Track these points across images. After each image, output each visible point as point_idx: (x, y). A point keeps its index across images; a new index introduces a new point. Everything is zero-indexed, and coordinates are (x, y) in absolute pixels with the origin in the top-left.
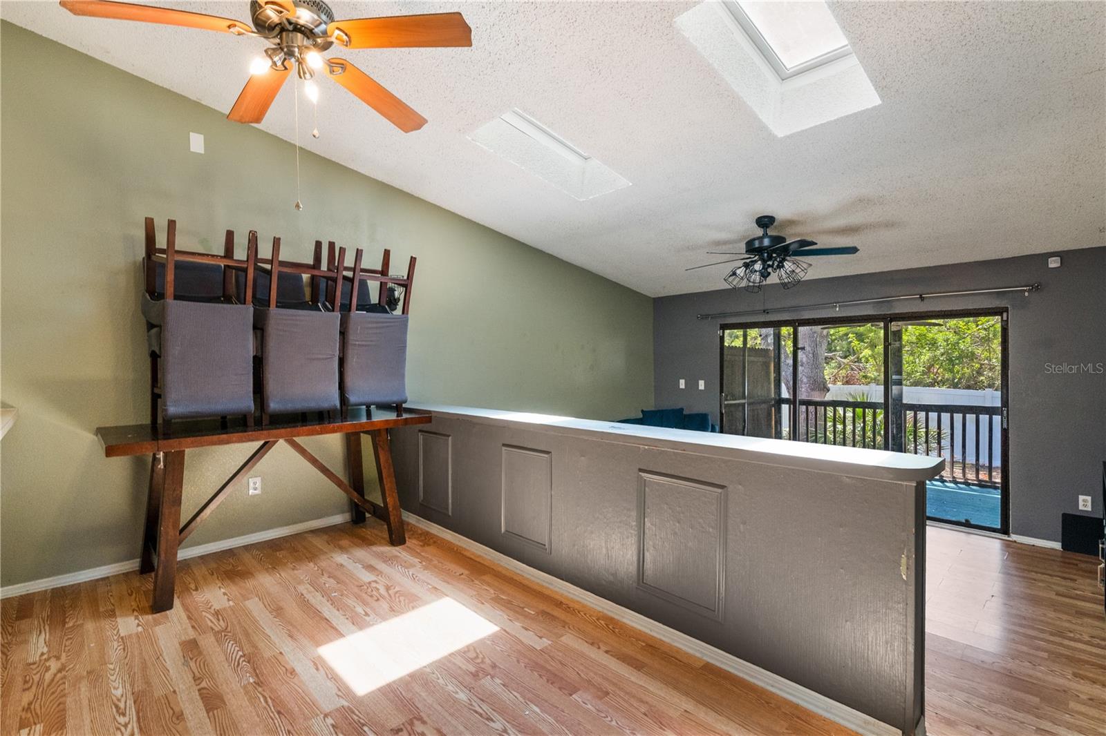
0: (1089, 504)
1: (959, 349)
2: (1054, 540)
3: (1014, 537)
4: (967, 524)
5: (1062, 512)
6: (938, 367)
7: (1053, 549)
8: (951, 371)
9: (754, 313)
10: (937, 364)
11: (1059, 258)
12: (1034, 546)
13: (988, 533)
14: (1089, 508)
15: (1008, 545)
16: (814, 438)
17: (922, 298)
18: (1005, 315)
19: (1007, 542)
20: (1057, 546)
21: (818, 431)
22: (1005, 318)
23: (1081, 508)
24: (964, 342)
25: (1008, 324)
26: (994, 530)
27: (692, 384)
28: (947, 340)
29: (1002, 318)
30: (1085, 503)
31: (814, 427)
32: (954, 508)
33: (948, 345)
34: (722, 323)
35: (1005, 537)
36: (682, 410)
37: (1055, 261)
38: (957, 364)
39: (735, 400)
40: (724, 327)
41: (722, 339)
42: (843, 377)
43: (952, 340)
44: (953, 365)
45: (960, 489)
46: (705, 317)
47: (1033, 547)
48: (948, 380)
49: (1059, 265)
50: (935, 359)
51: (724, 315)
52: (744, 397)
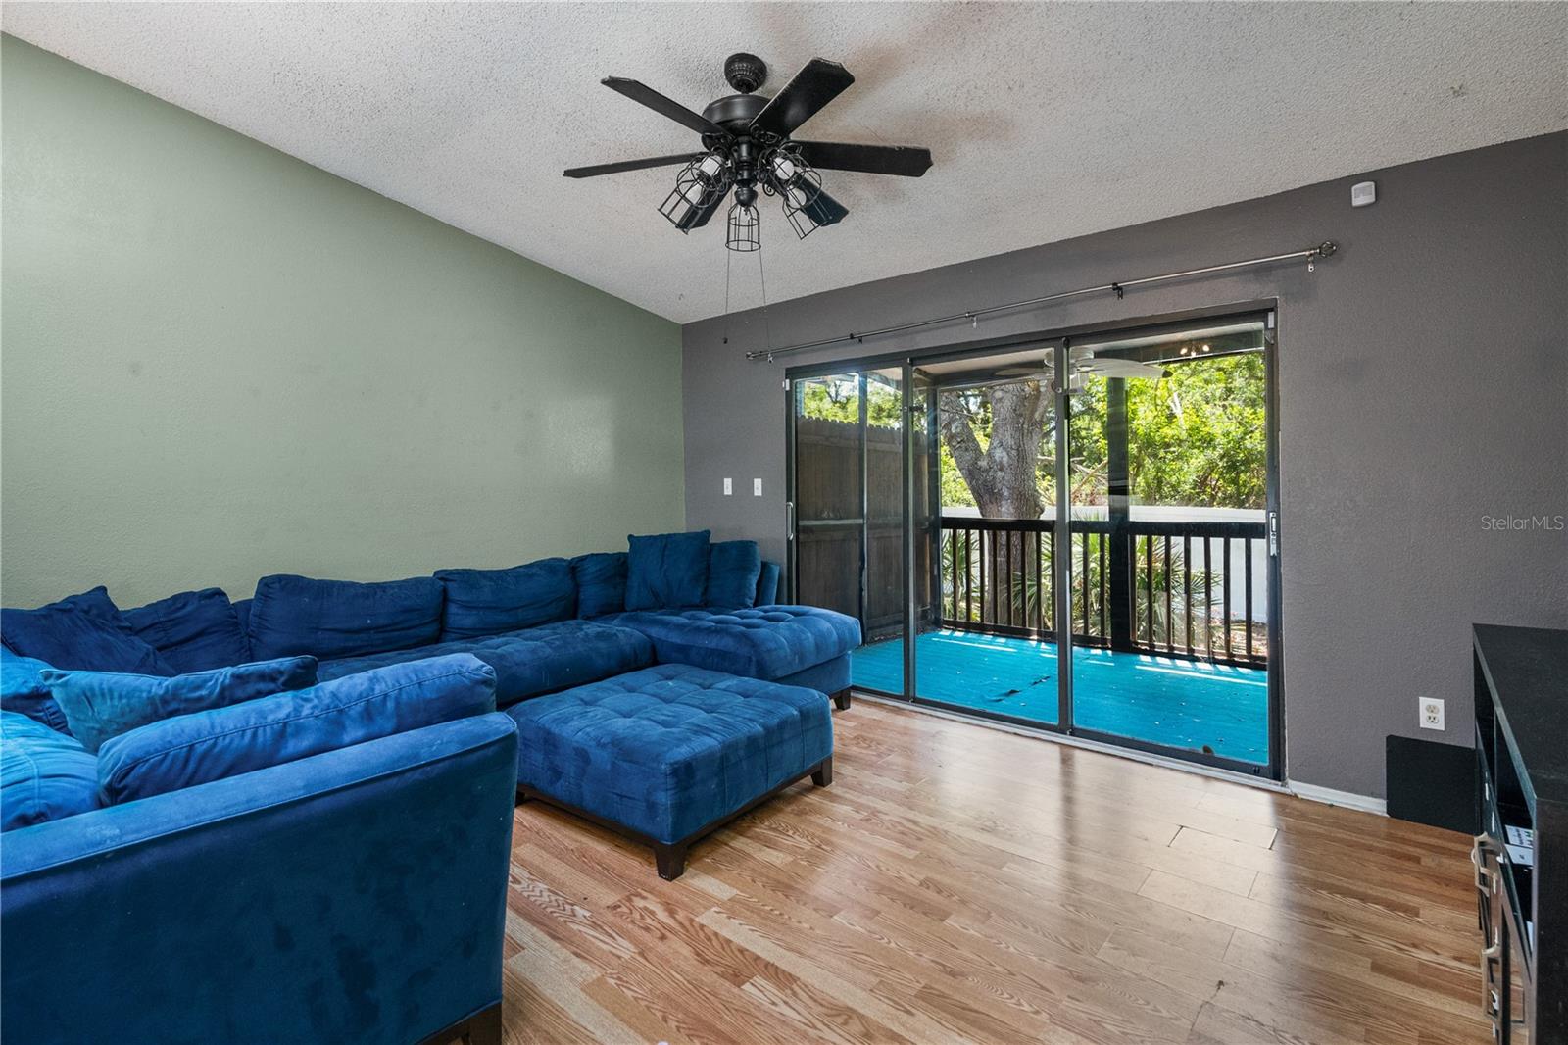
0: (1441, 715)
1: (1245, 448)
2: (1372, 795)
3: (1294, 787)
4: (1207, 758)
5: (1387, 734)
6: (1217, 477)
7: (1370, 814)
8: (1235, 482)
9: (835, 343)
10: (1216, 473)
11: (1372, 183)
12: (1331, 805)
13: (1243, 778)
14: (1440, 726)
15: (1284, 805)
16: (1020, 587)
17: (1119, 291)
18: (1271, 316)
19: (1280, 798)
20: (1377, 806)
21: (1027, 577)
22: (1271, 325)
23: (1424, 723)
24: (1251, 438)
25: (1276, 334)
26: (1257, 771)
27: (743, 487)
28: (1227, 434)
29: (1266, 325)
30: (1432, 716)
31: (1019, 569)
32: (1196, 716)
33: (1229, 443)
34: (788, 366)
35: (1275, 786)
36: (708, 533)
37: (1363, 191)
38: (1242, 471)
39: (841, 518)
40: (793, 373)
41: (791, 398)
42: (1086, 495)
43: (1234, 434)
44: (1238, 474)
45: (1220, 673)
46: (760, 356)
47: (1331, 811)
48: (1231, 497)
49: (1371, 199)
50: (1212, 467)
51: (791, 351)
52: (862, 515)
